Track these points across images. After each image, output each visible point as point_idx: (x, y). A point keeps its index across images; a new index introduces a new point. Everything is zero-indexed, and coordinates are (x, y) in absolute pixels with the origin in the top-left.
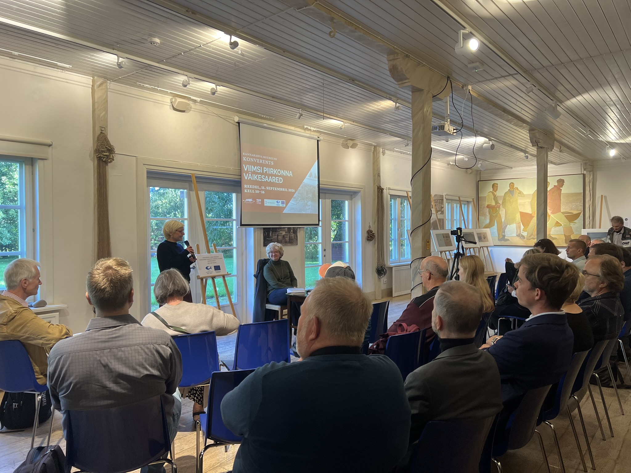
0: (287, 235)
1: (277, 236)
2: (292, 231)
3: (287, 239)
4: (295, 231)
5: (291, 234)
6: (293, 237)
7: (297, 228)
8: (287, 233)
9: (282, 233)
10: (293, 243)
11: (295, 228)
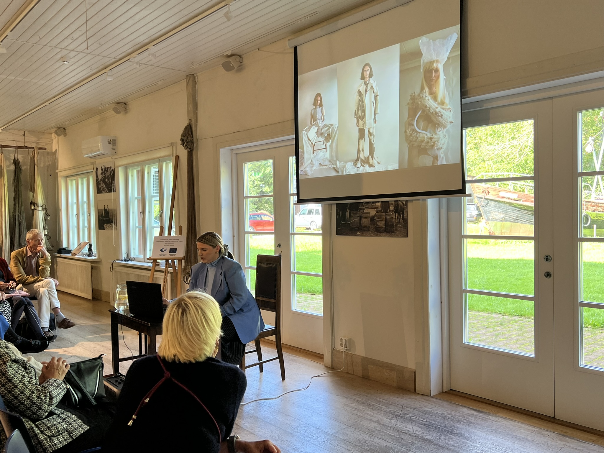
0: (381, 216)
1: (359, 218)
2: (392, 208)
3: (381, 224)
4: (401, 207)
5: (390, 215)
6: (395, 222)
7: (407, 201)
8: (380, 213)
9: (369, 213)
10: (394, 232)
11: (402, 201)
